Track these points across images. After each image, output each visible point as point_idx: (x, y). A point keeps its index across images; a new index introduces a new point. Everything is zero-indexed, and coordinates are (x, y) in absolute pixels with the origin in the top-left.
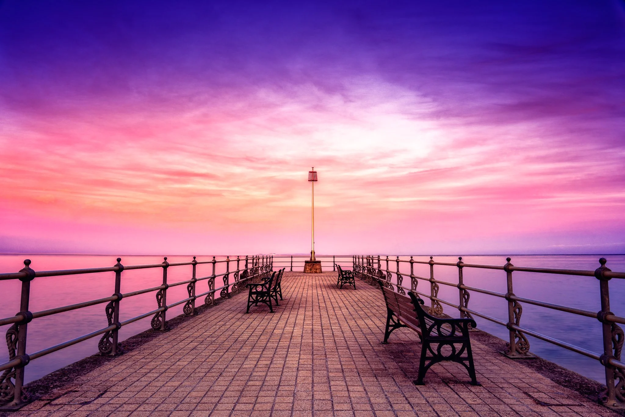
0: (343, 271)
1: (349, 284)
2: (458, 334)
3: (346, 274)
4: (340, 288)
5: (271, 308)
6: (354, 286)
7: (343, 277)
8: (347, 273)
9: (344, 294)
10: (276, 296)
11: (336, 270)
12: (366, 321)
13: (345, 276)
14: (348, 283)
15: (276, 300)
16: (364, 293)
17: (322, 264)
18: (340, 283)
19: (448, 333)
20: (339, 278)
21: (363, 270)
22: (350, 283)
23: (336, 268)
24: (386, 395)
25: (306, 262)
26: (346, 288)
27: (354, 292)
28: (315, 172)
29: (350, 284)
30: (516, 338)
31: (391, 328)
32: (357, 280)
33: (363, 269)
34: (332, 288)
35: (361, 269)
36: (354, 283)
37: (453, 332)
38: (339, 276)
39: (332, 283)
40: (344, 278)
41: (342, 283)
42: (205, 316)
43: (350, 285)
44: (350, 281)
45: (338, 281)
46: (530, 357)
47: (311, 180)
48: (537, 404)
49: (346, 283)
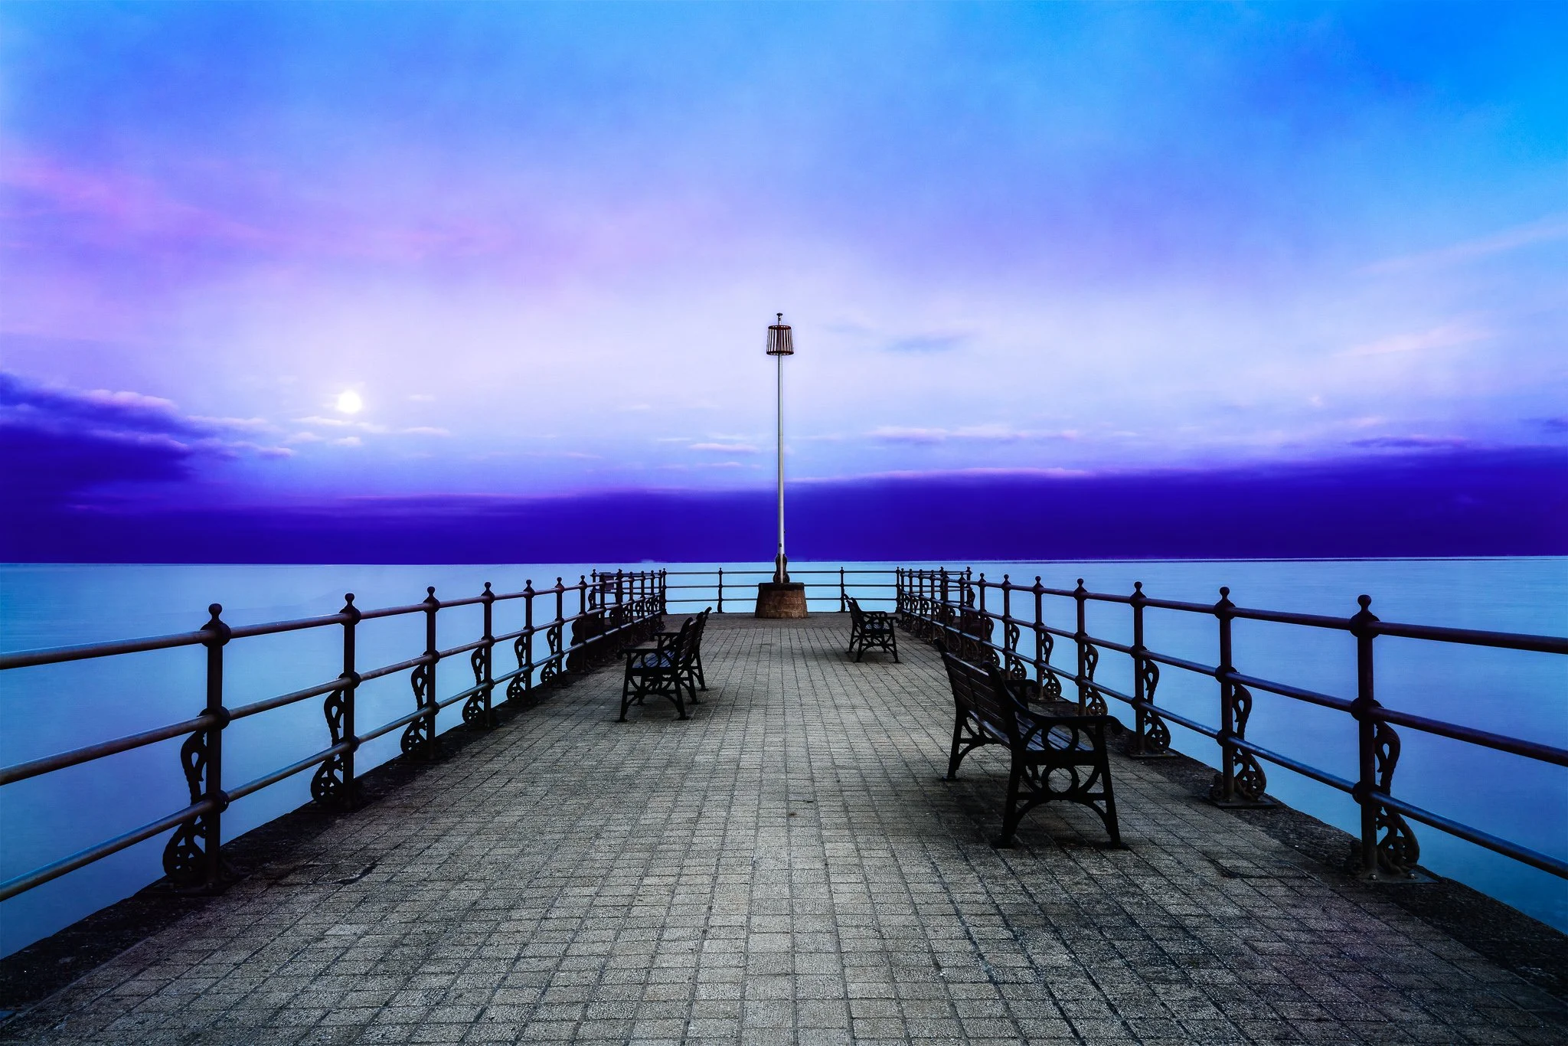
0: (865, 614)
1: (880, 649)
2: (1086, 745)
3: (871, 622)
4: (855, 659)
5: (681, 709)
6: (895, 653)
7: (864, 631)
8: (877, 618)
9: (865, 675)
10: (690, 679)
11: (847, 609)
12: (915, 736)
13: (868, 627)
14: (878, 645)
15: (691, 689)
16: (919, 671)
17: (808, 592)
18: (856, 646)
19: (1064, 745)
20: (853, 632)
21: (921, 610)
22: (884, 644)
23: (846, 604)
24: (933, 863)
25: (763, 587)
26: (873, 659)
27: (893, 670)
28: (786, 329)
29: (885, 650)
30: (1236, 765)
31: (964, 746)
32: (903, 638)
33: (922, 606)
34: (836, 660)
35: (916, 607)
36: (894, 645)
37: (1075, 741)
38: (854, 629)
39: (836, 645)
40: (868, 631)
41: (861, 644)
42: (517, 728)
43: (885, 652)
44: (883, 639)
45: (852, 640)
46: (1264, 804)
47: (773, 352)
48: (1224, 876)
49: (871, 644)
